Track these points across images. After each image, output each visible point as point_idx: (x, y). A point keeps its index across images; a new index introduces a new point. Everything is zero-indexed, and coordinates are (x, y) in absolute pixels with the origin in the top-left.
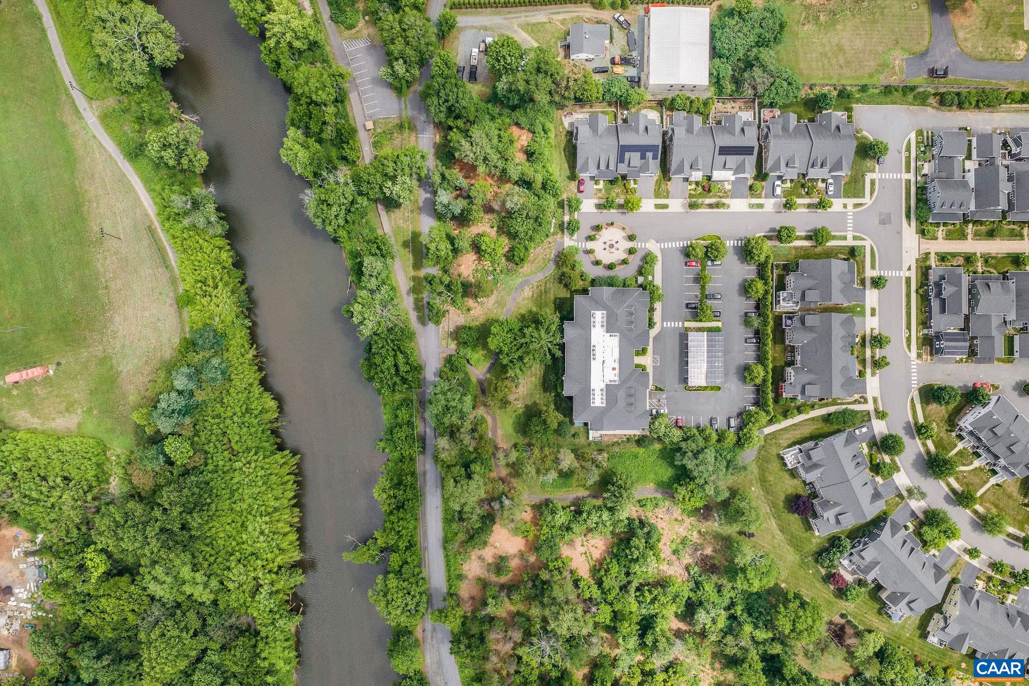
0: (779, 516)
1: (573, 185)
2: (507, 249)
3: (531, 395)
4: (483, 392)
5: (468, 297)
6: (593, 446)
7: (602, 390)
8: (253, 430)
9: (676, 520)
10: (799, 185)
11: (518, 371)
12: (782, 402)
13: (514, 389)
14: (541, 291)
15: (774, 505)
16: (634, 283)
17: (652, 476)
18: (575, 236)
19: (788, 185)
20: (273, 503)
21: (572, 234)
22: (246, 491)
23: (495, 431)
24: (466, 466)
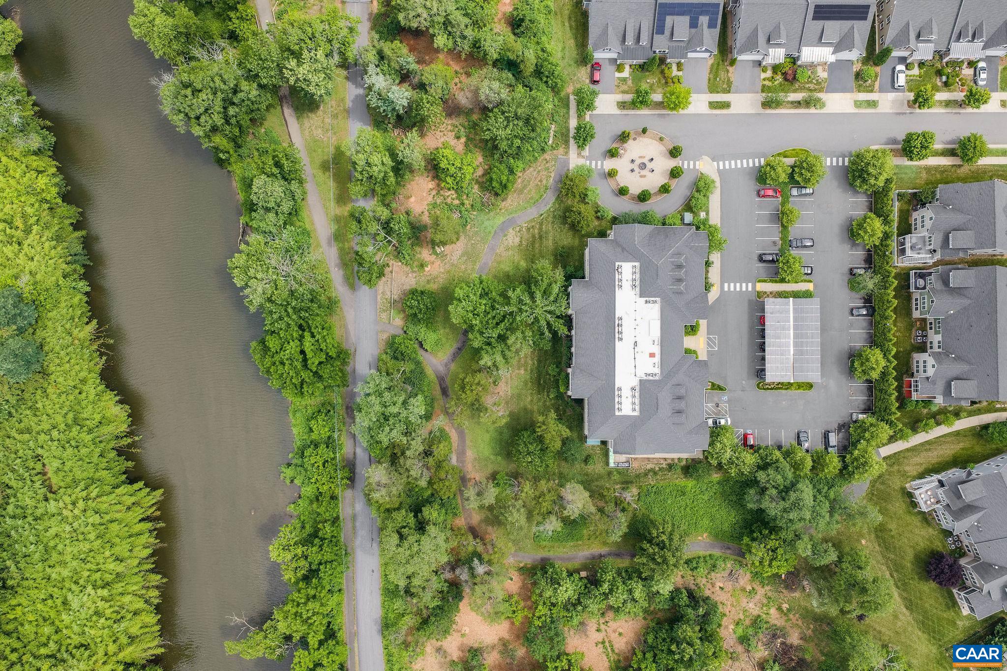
0: (905, 584)
1: (583, 73)
2: (480, 172)
3: (519, 396)
4: (445, 392)
5: (421, 246)
6: (616, 477)
7: (633, 389)
8: (84, 451)
9: (743, 589)
10: (933, 70)
11: (499, 358)
12: (910, 407)
13: (491, 388)
14: (533, 236)
15: (896, 568)
16: (678, 222)
17: (706, 522)
18: (586, 152)
19: (916, 71)
20: (112, 566)
21: (581, 147)
22: (69, 549)
23: (461, 454)
24: (417, 510)
